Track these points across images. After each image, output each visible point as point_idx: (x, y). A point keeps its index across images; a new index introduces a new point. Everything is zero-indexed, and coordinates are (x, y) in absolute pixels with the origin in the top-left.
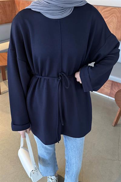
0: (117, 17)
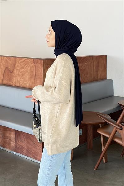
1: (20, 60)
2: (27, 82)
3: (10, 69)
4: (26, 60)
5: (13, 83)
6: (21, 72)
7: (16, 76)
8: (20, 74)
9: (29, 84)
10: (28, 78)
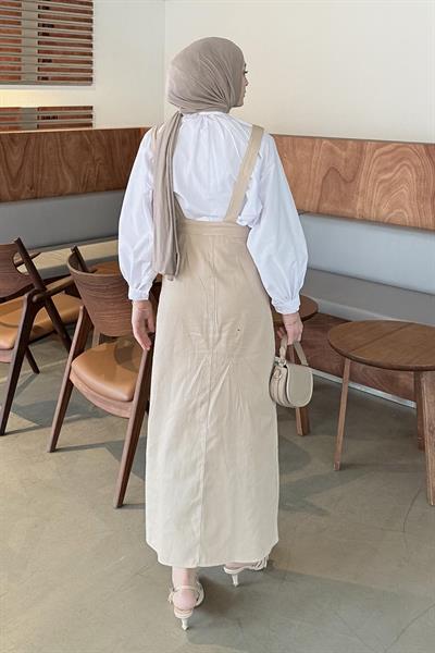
0: (415, 167)
1: (378, 147)
2: (402, 207)
3: (342, 172)
4: (398, 147)
5: (354, 209)
6: (381, 182)
7: (363, 191)
8: (381, 187)
9: (411, 216)
10: (410, 199)
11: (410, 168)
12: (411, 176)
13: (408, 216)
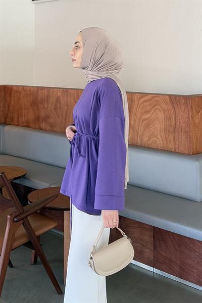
0: (163, 110)
1: (142, 97)
2: (156, 137)
4: (154, 97)
8: (143, 124)
9: (161, 142)
10: (161, 131)
11: (160, 111)
12: (161, 116)
13: (160, 142)
